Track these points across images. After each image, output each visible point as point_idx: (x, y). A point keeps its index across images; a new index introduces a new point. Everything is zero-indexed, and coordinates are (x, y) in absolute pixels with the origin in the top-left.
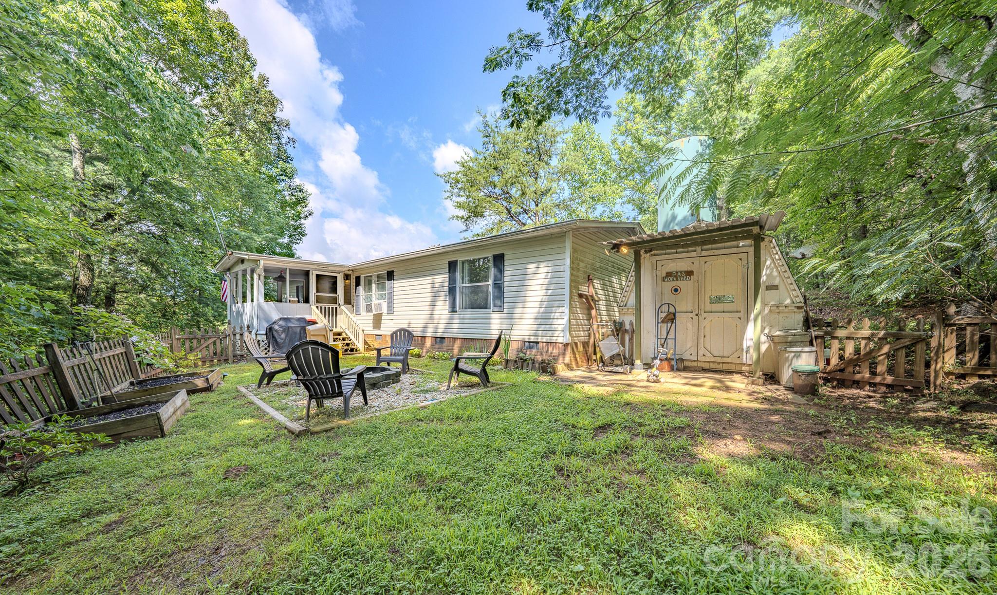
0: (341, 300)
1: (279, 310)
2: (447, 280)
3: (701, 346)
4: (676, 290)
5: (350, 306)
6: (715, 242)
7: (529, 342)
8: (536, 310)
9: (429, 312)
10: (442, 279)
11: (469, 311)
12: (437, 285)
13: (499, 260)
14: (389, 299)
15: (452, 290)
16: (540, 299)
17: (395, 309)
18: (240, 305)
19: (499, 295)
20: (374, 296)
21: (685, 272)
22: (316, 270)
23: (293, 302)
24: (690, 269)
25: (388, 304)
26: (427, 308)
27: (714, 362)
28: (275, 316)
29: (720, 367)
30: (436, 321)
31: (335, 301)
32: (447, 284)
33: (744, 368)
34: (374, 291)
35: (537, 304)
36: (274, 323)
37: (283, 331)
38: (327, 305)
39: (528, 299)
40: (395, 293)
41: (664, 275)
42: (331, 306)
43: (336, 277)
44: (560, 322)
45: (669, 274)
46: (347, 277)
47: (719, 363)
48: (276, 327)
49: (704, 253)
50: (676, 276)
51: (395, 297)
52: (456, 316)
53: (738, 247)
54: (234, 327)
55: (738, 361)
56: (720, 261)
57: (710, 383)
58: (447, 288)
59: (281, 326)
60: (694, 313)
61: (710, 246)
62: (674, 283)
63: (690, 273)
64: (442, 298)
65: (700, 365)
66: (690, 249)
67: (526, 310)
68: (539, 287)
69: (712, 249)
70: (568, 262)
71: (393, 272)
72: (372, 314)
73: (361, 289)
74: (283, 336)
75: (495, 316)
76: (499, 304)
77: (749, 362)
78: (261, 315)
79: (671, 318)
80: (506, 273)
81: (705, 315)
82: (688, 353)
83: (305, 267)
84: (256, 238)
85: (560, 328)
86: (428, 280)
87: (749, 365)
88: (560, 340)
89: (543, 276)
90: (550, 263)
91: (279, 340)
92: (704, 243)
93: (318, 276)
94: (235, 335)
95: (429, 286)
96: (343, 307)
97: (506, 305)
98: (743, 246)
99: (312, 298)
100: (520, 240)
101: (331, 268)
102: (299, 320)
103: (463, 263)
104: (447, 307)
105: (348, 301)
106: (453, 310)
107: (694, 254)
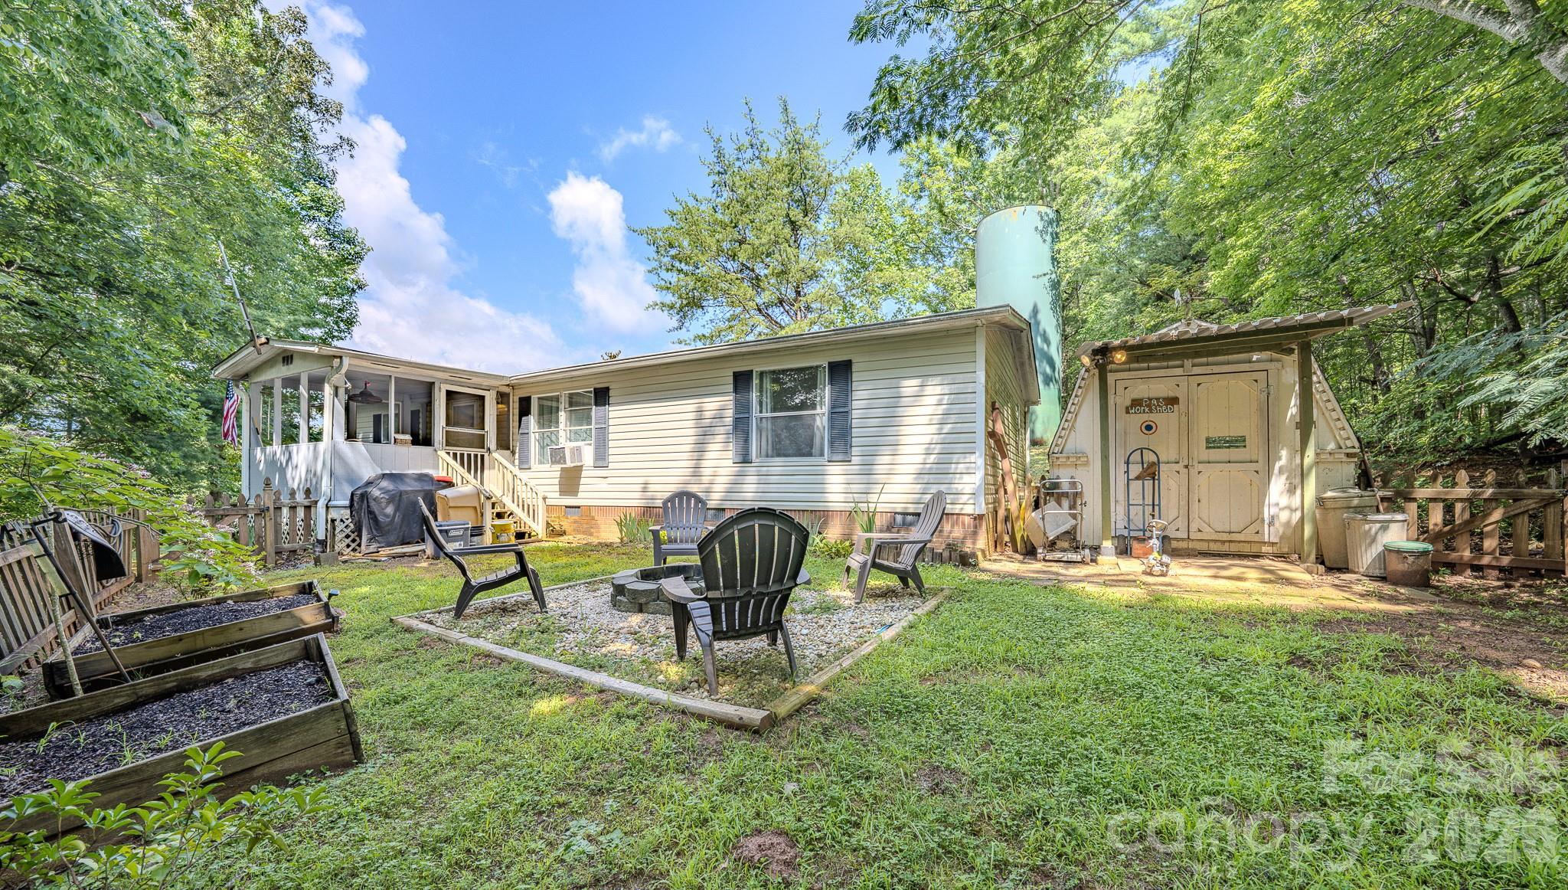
0: (491, 441)
1: (376, 460)
2: (731, 405)
3: (1194, 515)
4: (1149, 428)
5: (508, 452)
6: (1215, 353)
7: (905, 514)
8: (920, 459)
9: (692, 463)
10: (720, 404)
11: (779, 460)
12: (708, 414)
13: (841, 371)
14: (597, 440)
15: (741, 425)
16: (927, 439)
17: (611, 458)
18: (276, 448)
19: (841, 435)
20: (562, 433)
21: (1164, 399)
22: (446, 381)
23: (403, 442)
24: (1171, 394)
25: (597, 448)
26: (686, 456)
27: (1215, 541)
28: (367, 472)
29: (1225, 548)
30: (705, 479)
31: (481, 442)
32: (730, 413)
33: (1265, 549)
34: (562, 426)
35: (921, 449)
36: (369, 483)
37: (390, 501)
38: (466, 451)
39: (904, 440)
40: (611, 429)
41: (1129, 403)
42: (473, 451)
43: (482, 398)
44: (966, 478)
45: (1136, 403)
46: (502, 398)
47: (1224, 542)
48: (376, 492)
49: (1196, 370)
50: (1149, 406)
51: (611, 437)
52: (751, 470)
53: (1250, 362)
54: (278, 494)
55: (1256, 538)
56: (1223, 382)
57: (1253, 574)
58: (729, 421)
59: (385, 491)
60: (1181, 464)
61: (1204, 360)
62: (1145, 417)
63: (1173, 401)
64: (719, 438)
65: (1191, 545)
66: (1171, 363)
67: (899, 459)
68: (925, 420)
69: (1208, 364)
70: (981, 376)
71: (608, 389)
72: (558, 467)
73: (532, 421)
74: (390, 510)
75: (835, 469)
76: (841, 448)
77: (1272, 540)
78: (339, 470)
79: (1151, 472)
80: (856, 395)
81: (1201, 467)
82: (1173, 527)
83: (426, 376)
84: (272, 321)
85: (968, 489)
86: (689, 406)
87: (1273, 544)
88: (969, 509)
89: (934, 400)
90: (948, 379)
91: (381, 518)
92: (1197, 354)
93: (449, 393)
94: (278, 509)
95: (692, 416)
96: (496, 455)
97: (855, 451)
98: (1258, 361)
99: (439, 435)
100: (885, 337)
101: (475, 380)
102: (422, 478)
103: (762, 374)
104: (730, 454)
105: (504, 444)
106: (745, 460)
107: (1179, 371)
